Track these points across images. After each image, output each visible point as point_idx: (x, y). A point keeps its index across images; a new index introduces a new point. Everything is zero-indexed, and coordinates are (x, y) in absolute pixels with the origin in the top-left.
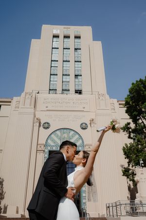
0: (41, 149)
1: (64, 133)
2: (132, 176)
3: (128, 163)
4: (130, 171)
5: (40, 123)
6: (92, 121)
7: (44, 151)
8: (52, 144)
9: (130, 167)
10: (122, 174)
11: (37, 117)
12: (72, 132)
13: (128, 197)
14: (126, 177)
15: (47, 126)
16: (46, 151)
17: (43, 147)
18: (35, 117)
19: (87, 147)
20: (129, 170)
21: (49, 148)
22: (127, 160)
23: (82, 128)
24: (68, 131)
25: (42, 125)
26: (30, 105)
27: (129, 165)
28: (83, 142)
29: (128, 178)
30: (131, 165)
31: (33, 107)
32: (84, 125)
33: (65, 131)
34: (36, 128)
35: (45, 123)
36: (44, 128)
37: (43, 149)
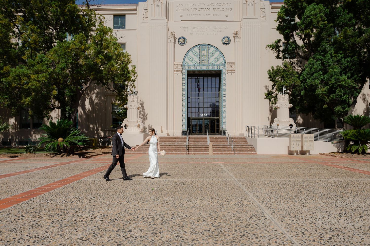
0: (178, 69)
1: (203, 50)
2: (275, 99)
3: (272, 86)
4: (273, 95)
5: (175, 38)
6: (237, 34)
7: (182, 71)
8: (190, 63)
9: (274, 91)
10: (265, 97)
11: (171, 30)
12: (212, 49)
13: (268, 118)
14: (268, 100)
15: (183, 41)
16: (184, 71)
17: (180, 66)
18: (168, 31)
19: (229, 66)
20: (272, 93)
21: (187, 68)
22: (272, 83)
23: (225, 44)
24: (208, 46)
25: (177, 40)
26: (162, 15)
27: (273, 88)
28: (224, 60)
29: (270, 101)
30: (275, 89)
31: (165, 17)
32: (226, 39)
33: (204, 47)
34: (171, 45)
35: (181, 38)
36: (180, 44)
37: (181, 69)
